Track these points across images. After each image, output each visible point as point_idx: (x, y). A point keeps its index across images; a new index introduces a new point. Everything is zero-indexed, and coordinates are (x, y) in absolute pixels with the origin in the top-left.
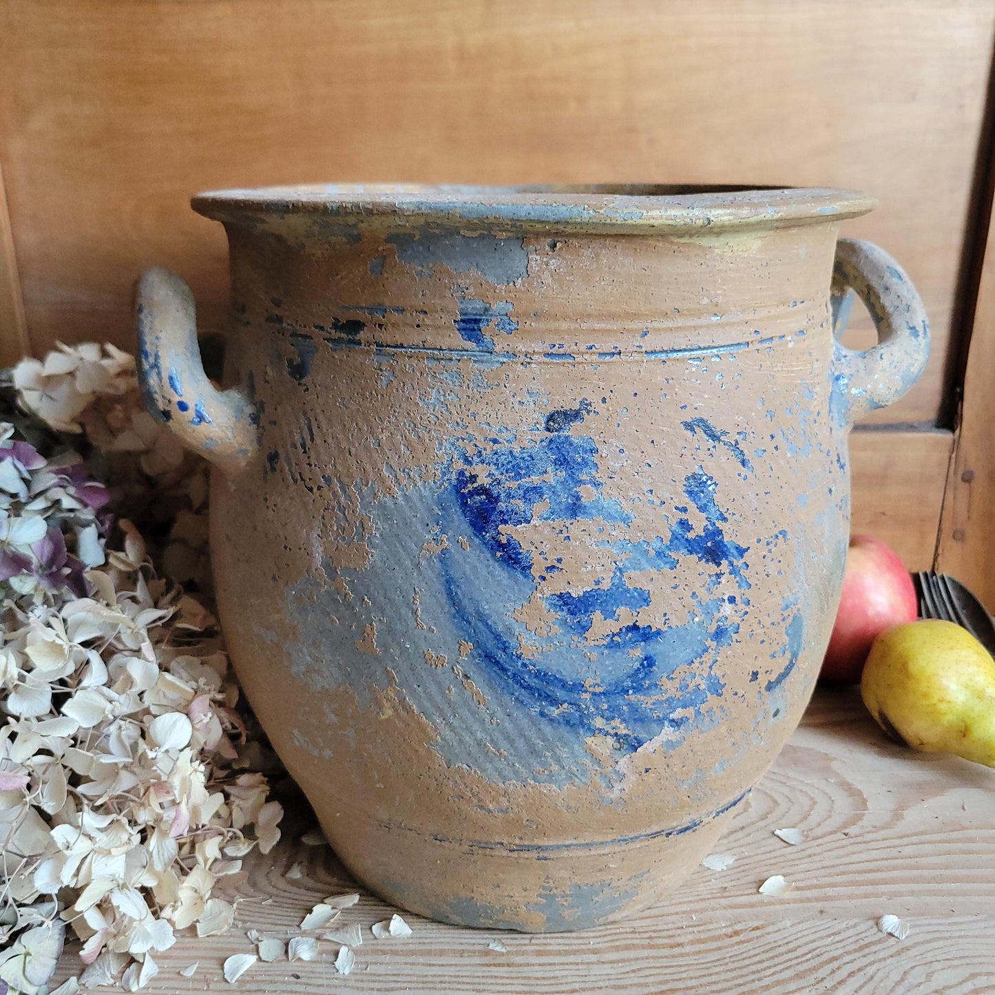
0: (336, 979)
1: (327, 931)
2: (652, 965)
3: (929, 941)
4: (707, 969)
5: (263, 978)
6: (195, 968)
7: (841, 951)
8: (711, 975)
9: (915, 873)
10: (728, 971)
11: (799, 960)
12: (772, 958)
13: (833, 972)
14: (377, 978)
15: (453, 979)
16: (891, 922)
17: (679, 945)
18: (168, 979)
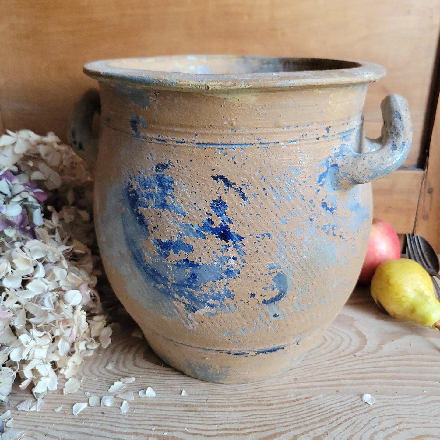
0: (120, 415)
1: (120, 393)
2: (258, 413)
3: (383, 406)
4: (282, 416)
5: (90, 413)
6: (61, 408)
7: (343, 410)
8: (283, 419)
9: (383, 374)
10: (291, 417)
11: (323, 413)
12: (311, 412)
13: (337, 419)
14: (138, 415)
15: (170, 417)
16: (367, 397)
17: (271, 405)
18: (49, 413)
